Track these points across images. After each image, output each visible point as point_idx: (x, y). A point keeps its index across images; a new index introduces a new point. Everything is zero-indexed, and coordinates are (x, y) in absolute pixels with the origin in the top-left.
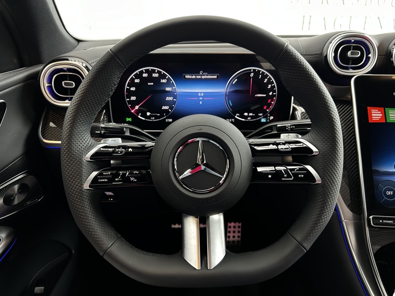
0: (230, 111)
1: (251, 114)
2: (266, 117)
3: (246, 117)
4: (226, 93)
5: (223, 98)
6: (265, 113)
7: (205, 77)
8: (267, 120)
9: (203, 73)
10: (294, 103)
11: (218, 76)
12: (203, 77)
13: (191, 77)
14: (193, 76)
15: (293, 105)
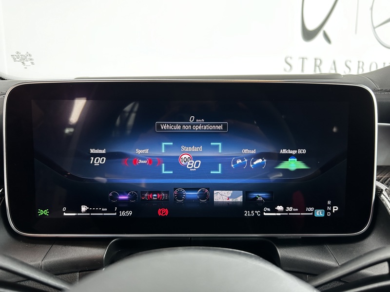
2: (323, 207)
7: (200, 127)
8: (326, 214)
9: (195, 121)
10: (378, 180)
11: (224, 126)
12: (196, 128)
13: (173, 127)
14: (175, 125)
15: (376, 183)
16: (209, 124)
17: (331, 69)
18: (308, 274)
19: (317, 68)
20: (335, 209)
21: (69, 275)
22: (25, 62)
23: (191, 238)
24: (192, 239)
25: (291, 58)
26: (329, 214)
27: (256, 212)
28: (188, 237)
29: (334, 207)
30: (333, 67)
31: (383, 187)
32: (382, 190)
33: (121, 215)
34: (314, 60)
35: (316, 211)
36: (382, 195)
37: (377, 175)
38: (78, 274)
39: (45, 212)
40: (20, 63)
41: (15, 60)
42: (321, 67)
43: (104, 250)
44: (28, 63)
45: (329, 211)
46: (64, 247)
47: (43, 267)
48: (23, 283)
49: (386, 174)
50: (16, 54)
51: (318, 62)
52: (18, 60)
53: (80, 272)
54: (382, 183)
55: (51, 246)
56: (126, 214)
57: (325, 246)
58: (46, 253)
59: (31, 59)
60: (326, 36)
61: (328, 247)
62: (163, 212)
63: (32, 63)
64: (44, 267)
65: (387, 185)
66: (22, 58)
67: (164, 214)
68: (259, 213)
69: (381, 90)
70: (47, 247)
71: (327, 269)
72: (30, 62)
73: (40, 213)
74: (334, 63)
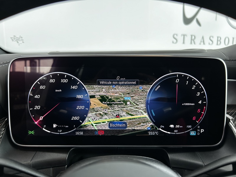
0: (152, 121)
1: (178, 126)
2: (195, 130)
3: (172, 130)
4: (148, 101)
7: (123, 83)
9: (120, 79)
10: (228, 113)
11: (137, 82)
12: (120, 83)
13: (107, 83)
14: (108, 81)
15: (226, 115)
16: (128, 81)
17: (201, 42)
18: (186, 169)
20: (202, 131)
21: (46, 170)
22: (19, 42)
23: (117, 147)
25: (177, 35)
26: (198, 134)
27: (156, 132)
29: (201, 130)
30: (202, 40)
31: (230, 118)
33: (76, 134)
34: (191, 36)
35: (191, 132)
36: (230, 122)
37: (227, 111)
38: (51, 169)
39: (32, 132)
40: (16, 42)
41: (13, 41)
42: (195, 40)
43: (67, 155)
45: (199, 132)
46: (43, 153)
47: (31, 165)
49: (232, 110)
50: (14, 37)
51: (193, 37)
52: (15, 40)
53: (53, 167)
54: (230, 115)
55: (35, 152)
56: (79, 133)
57: (196, 153)
58: (33, 156)
59: (22, 40)
61: (198, 154)
62: (101, 132)
63: (23, 42)
65: (233, 116)
66: (17, 39)
68: (157, 133)
69: (230, 60)
71: (198, 167)
72: (21, 41)
73: (29, 133)
74: (203, 38)
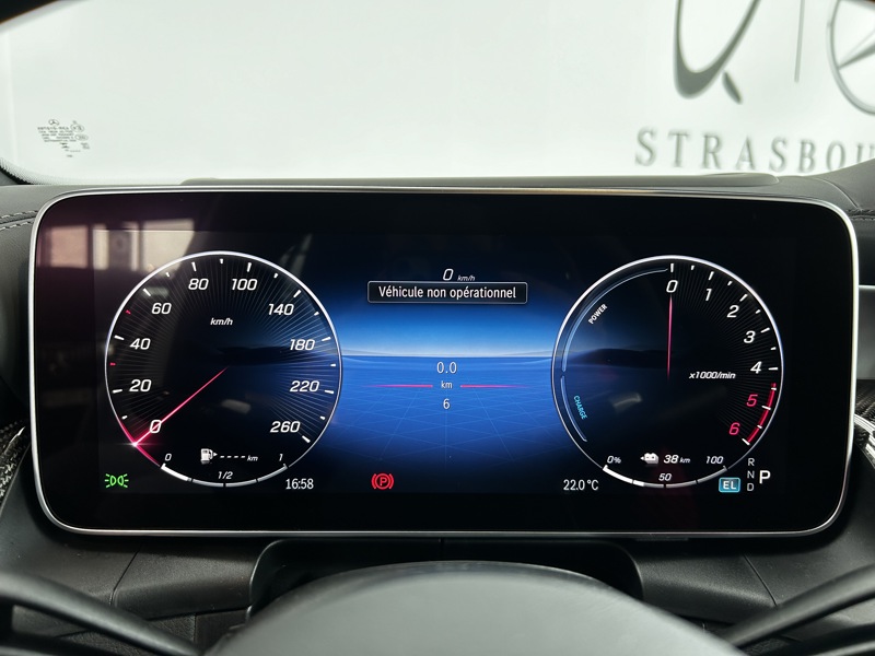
0: (577, 440)
1: (672, 459)
2: (738, 471)
3: (649, 473)
4: (559, 362)
5: (547, 384)
6: (732, 451)
7: (466, 293)
8: (743, 487)
9: (455, 279)
10: (859, 412)
11: (520, 291)
12: (457, 294)
13: (405, 293)
14: (411, 287)
15: (855, 420)
16: (486, 285)
17: (742, 158)
19: (711, 157)
20: (764, 475)
21: (173, 622)
22: (69, 144)
23: (443, 539)
24: (446, 541)
25: (652, 133)
26: (751, 487)
27: (589, 482)
28: (437, 538)
29: (761, 472)
30: (746, 154)
31: (869, 427)
32: (868, 434)
33: (288, 488)
34: (703, 139)
35: (722, 481)
36: (868, 445)
37: (857, 402)
38: (192, 618)
39: (121, 481)
40: (58, 146)
41: (46, 139)
42: (718, 154)
43: (251, 565)
44: (75, 145)
45: (751, 480)
46: (161, 558)
47: (116, 604)
48: (72, 639)
50: (50, 126)
51: (713, 143)
52: (54, 138)
53: (197, 614)
54: (867, 418)
55: (132, 557)
56: (300, 485)
57: (742, 558)
58: (122, 572)
59: (82, 137)
60: (730, 86)
61: (749, 562)
62: (383, 482)
63: (85, 146)
64: (118, 602)
66: (62, 135)
67: (384, 485)
68: (595, 485)
69: (865, 213)
70: (125, 559)
71: (751, 612)
72: (79, 142)
73: (109, 483)
74: (748, 144)
